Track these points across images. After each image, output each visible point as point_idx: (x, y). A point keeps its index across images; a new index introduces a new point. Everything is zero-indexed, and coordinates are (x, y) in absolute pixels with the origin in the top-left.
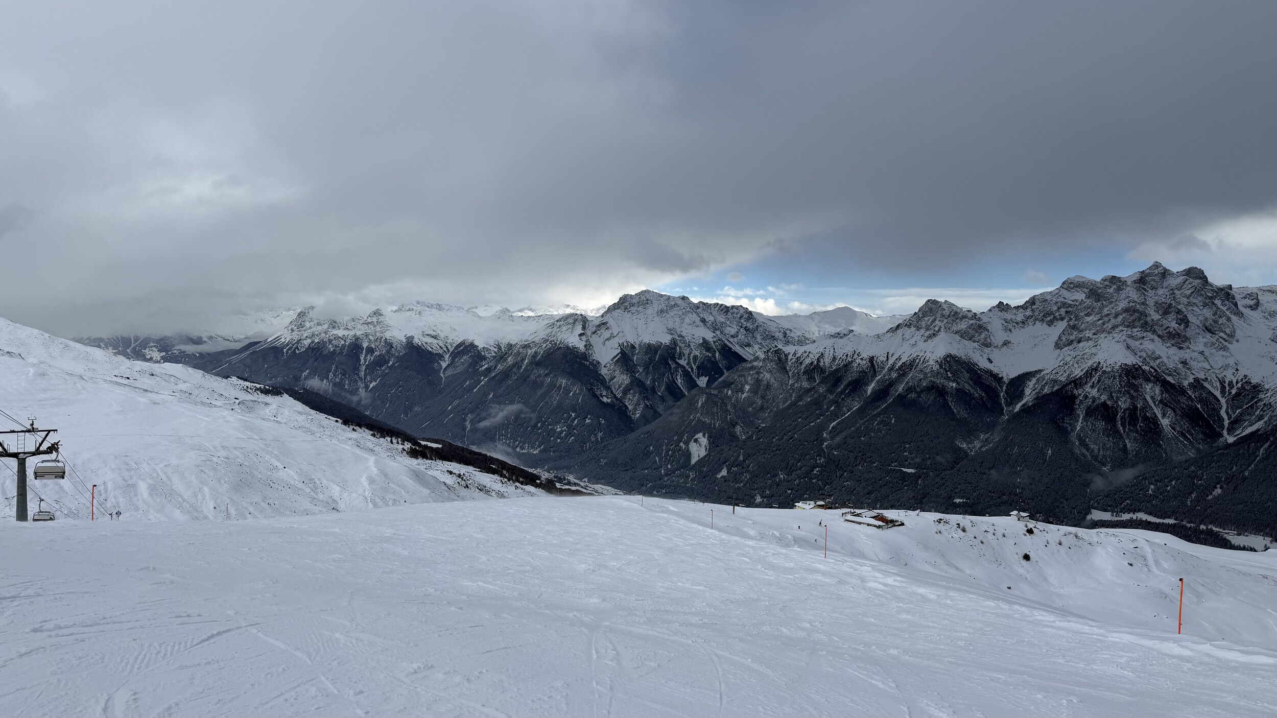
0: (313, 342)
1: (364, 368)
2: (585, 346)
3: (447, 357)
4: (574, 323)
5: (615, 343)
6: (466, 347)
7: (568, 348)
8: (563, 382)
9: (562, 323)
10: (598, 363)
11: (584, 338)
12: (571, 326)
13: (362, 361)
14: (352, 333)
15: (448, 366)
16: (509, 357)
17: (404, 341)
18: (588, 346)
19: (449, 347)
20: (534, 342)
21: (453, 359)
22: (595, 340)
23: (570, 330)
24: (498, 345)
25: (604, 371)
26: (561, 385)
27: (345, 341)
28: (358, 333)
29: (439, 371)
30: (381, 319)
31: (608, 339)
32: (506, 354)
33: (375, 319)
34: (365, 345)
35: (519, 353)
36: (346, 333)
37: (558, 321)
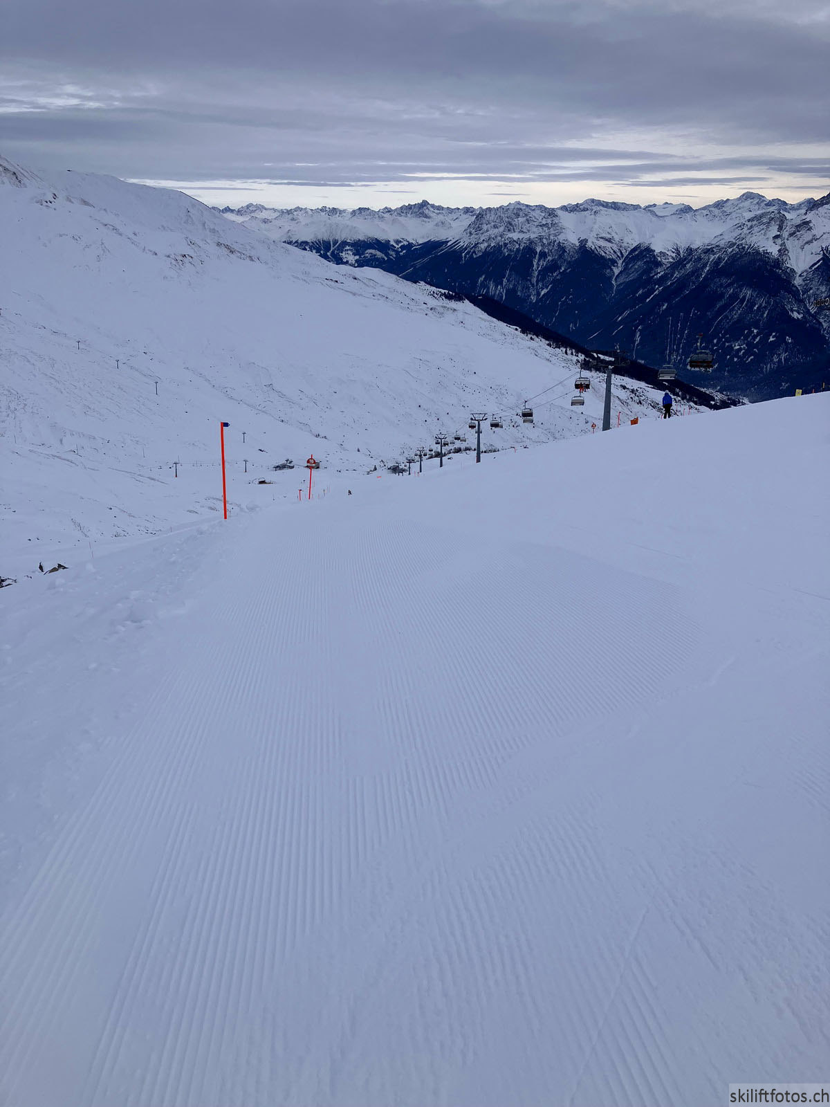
0: (489, 246)
1: (536, 273)
2: (779, 251)
3: (620, 262)
4: (769, 223)
5: (816, 247)
6: (642, 252)
7: (758, 253)
8: (748, 293)
9: (754, 223)
10: (793, 271)
11: (779, 241)
12: (764, 227)
13: (535, 266)
14: (526, 236)
15: (621, 272)
16: (688, 263)
17: (578, 244)
18: (783, 251)
19: (623, 251)
20: (717, 246)
21: (627, 265)
22: (791, 244)
23: (763, 232)
24: (677, 250)
25: (798, 281)
26: (744, 297)
27: (519, 245)
28: (533, 236)
29: (610, 278)
30: (556, 220)
31: (807, 243)
32: (685, 259)
33: (549, 221)
34: (538, 249)
35: (700, 259)
36: (521, 236)
37: (749, 221)
